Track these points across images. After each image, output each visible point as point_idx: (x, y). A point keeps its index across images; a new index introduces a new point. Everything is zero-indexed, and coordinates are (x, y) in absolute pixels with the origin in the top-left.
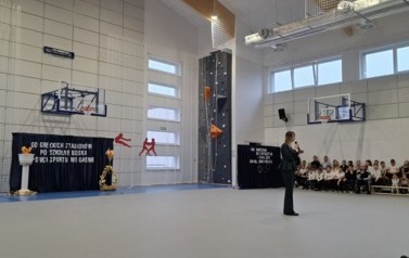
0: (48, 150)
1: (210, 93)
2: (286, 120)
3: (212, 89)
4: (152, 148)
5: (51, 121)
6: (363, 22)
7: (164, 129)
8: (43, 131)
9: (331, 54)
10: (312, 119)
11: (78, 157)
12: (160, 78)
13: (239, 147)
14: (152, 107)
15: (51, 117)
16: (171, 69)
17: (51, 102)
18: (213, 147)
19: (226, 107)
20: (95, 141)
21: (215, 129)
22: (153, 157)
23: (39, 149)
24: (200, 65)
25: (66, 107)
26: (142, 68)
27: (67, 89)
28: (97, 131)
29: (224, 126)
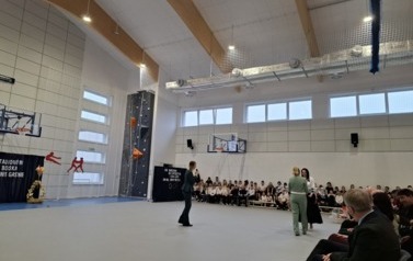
1: (135, 123)
2: (192, 148)
3: (137, 120)
4: (80, 166)
6: (248, 84)
7: (92, 150)
10: (211, 150)
11: (8, 172)
12: (93, 107)
13: (156, 168)
14: (82, 130)
16: (103, 101)
18: (134, 166)
19: (148, 135)
20: (27, 158)
21: (137, 152)
22: (81, 173)
24: (128, 99)
25: (2, 127)
26: (78, 97)
27: (4, 111)
28: (29, 149)
29: (144, 150)
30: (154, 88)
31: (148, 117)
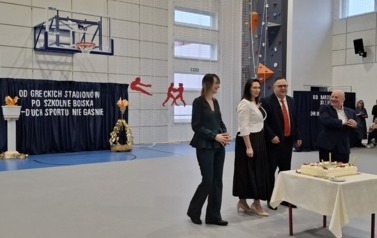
0: (42, 99)
1: (257, 21)
2: (365, 55)
3: (260, 15)
4: (180, 96)
5: (48, 63)
7: (195, 71)
8: (38, 76)
11: (82, 108)
13: (296, 94)
15: (49, 57)
17: (42, 37)
20: (103, 87)
21: (264, 70)
22: (182, 107)
23: (29, 98)
25: (58, 42)
27: (58, 18)
28: (108, 74)
29: (275, 65)
31: (279, 7)
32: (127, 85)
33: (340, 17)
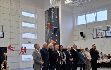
1: (50, 26)
2: (84, 37)
3: (51, 24)
4: (25, 51)
7: (30, 42)
9: (102, 8)
10: (95, 36)
12: (28, 20)
14: (24, 33)
16: (32, 16)
19: (57, 32)
21: (53, 42)
22: (25, 55)
24: (45, 13)
26: (20, 15)
29: (57, 40)
30: (59, 5)
31: (57, 22)
32: (7, 48)
33: (76, 25)
